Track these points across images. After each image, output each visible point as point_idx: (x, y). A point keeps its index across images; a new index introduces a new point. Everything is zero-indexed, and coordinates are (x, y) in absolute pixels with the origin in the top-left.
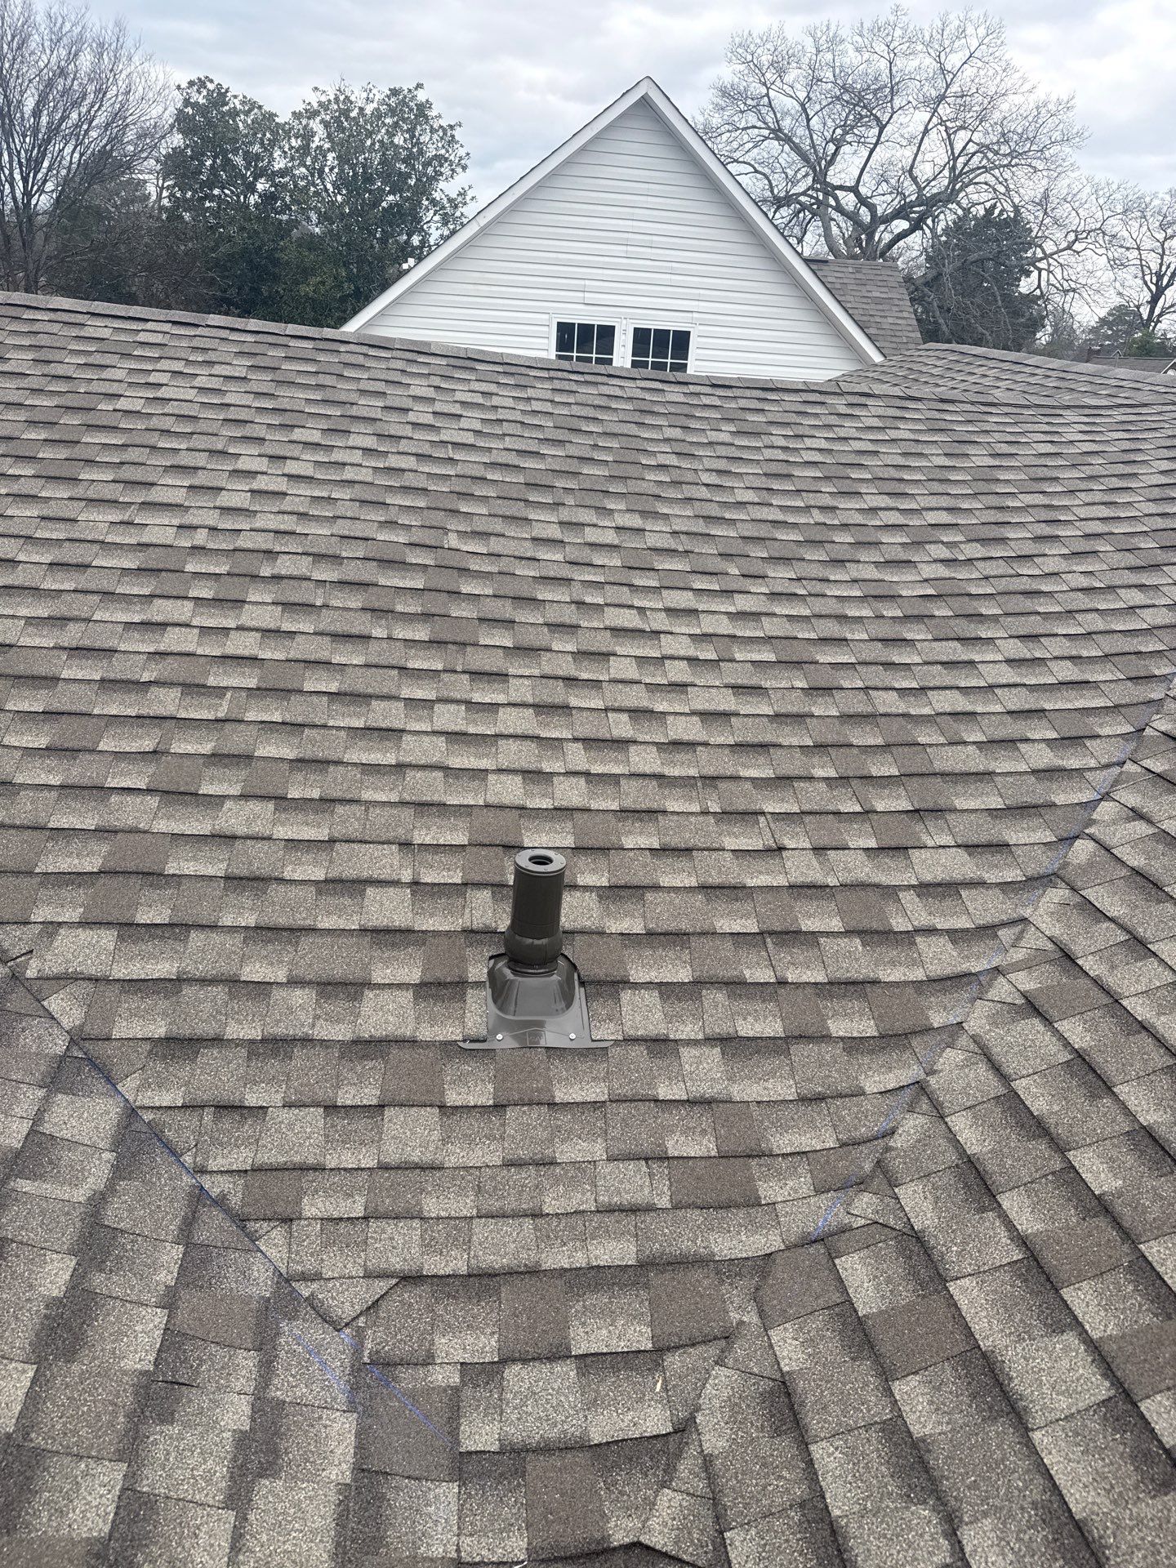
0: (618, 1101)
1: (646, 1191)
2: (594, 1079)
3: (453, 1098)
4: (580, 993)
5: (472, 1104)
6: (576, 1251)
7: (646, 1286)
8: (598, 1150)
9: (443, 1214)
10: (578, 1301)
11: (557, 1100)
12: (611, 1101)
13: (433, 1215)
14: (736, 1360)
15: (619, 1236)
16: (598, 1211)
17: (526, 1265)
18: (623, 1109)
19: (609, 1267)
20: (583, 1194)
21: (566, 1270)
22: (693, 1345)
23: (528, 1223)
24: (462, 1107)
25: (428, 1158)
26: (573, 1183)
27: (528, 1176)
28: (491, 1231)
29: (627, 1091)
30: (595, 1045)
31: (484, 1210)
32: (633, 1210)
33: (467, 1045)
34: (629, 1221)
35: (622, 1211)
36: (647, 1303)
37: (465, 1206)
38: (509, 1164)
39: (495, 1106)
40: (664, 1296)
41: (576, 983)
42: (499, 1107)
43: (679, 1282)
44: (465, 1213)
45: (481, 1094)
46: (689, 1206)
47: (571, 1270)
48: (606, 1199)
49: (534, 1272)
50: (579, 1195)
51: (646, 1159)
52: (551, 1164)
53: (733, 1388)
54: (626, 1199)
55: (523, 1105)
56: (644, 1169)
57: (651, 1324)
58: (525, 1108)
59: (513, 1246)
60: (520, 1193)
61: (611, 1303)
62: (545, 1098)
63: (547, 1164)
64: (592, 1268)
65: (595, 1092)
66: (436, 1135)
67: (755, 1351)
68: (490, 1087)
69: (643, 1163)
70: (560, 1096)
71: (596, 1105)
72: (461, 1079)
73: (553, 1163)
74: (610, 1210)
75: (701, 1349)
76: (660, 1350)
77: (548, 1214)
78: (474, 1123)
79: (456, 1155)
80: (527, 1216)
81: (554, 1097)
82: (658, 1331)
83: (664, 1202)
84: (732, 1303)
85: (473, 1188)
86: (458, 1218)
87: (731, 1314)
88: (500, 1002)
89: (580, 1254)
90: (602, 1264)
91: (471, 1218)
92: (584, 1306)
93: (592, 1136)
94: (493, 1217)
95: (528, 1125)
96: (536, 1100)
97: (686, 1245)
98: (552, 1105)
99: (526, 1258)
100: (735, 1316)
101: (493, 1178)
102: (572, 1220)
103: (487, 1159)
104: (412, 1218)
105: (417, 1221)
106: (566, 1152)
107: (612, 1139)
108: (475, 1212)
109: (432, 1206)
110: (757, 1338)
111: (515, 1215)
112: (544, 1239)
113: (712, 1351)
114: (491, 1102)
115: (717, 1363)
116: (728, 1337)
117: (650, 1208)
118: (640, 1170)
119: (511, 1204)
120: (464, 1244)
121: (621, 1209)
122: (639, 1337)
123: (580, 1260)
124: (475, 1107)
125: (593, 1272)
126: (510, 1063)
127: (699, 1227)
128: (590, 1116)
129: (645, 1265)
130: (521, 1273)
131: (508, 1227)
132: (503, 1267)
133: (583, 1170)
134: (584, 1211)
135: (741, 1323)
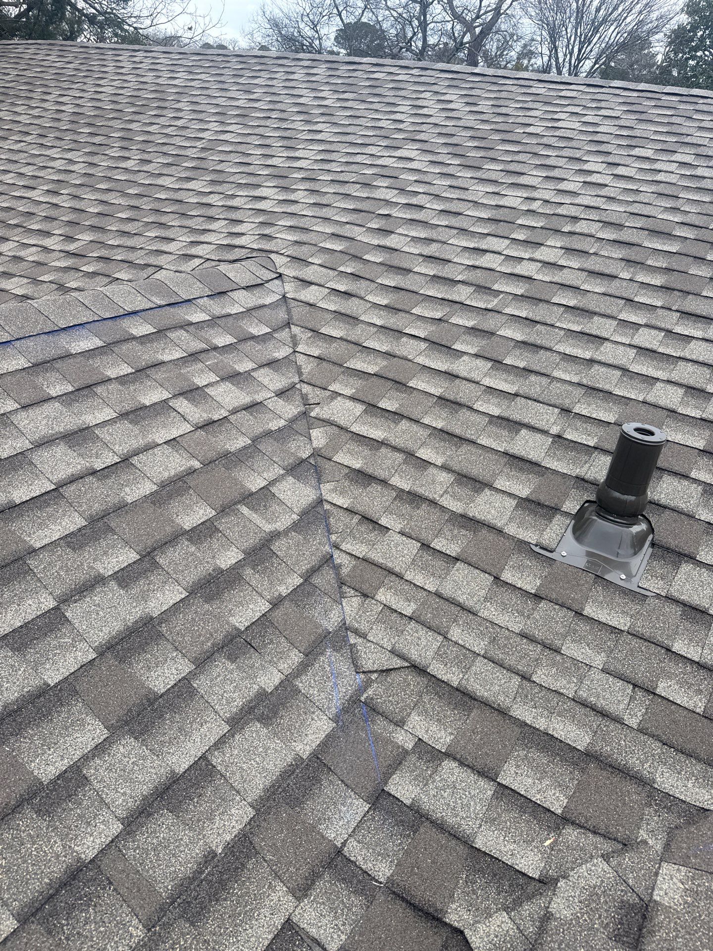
0: (634, 635)
1: (622, 706)
2: (623, 612)
3: (507, 576)
4: (647, 550)
5: (519, 586)
6: (542, 717)
7: (583, 771)
8: (599, 660)
9: (460, 642)
10: (523, 749)
11: (585, 613)
12: (628, 632)
13: (453, 639)
14: (619, 864)
15: (581, 725)
16: (573, 700)
17: (499, 705)
18: (636, 642)
19: (561, 741)
20: (569, 683)
21: (526, 724)
22: (595, 833)
23: (516, 680)
24: (511, 585)
25: (470, 603)
26: (564, 672)
27: (534, 650)
28: (487, 670)
29: (647, 632)
30: (638, 590)
31: (491, 654)
32: (603, 714)
33: (537, 549)
34: (596, 721)
35: (594, 710)
36: (576, 782)
37: (479, 646)
38: (523, 635)
39: (535, 595)
40: (593, 785)
41: (648, 543)
42: (537, 597)
43: (611, 784)
44: (476, 649)
45: (530, 584)
46: (653, 736)
47: (531, 726)
48: (585, 695)
49: (503, 713)
50: (565, 682)
51: (635, 686)
52: (556, 651)
53: (602, 881)
54: (601, 703)
55: (556, 604)
56: (629, 691)
57: (570, 798)
58: (557, 607)
59: (497, 688)
60: (521, 658)
61: (548, 765)
62: (576, 607)
63: (552, 649)
64: (548, 734)
65: (621, 622)
66: (483, 593)
67: (641, 869)
68: (538, 582)
69: (631, 687)
70: (588, 611)
71: (614, 629)
72: (520, 568)
73: (557, 651)
74: (584, 704)
75: (599, 839)
76: (565, 820)
77: (534, 682)
78: (514, 599)
79: (489, 611)
80: (518, 674)
81: (583, 610)
82: (572, 806)
83: (634, 722)
84: (648, 824)
85: (490, 637)
86: (469, 650)
87: (641, 832)
88: (578, 533)
89: (543, 720)
90: (556, 735)
91: (479, 655)
92: (526, 756)
93: (599, 649)
94: (493, 662)
95: (553, 618)
96: (568, 605)
97: (634, 762)
98: (579, 614)
99: (502, 700)
100: (643, 834)
101: (507, 638)
102: (551, 696)
103: (510, 625)
104: (439, 634)
105: (441, 637)
106: (570, 649)
107: (615, 658)
108: (482, 652)
109: (456, 633)
110: (650, 861)
111: (510, 669)
112: (521, 695)
113: (607, 846)
114: (533, 591)
115: (603, 856)
116: (626, 845)
117: (617, 720)
118: (625, 690)
119: (511, 661)
120: (464, 668)
121: (593, 708)
122: (556, 802)
123: (541, 724)
124: (520, 589)
125: (546, 738)
126: (562, 574)
127: (653, 755)
128: (604, 635)
129: (589, 756)
130: (493, 708)
131: (501, 675)
132: (482, 697)
133: (579, 668)
134: (562, 694)
135: (645, 842)
